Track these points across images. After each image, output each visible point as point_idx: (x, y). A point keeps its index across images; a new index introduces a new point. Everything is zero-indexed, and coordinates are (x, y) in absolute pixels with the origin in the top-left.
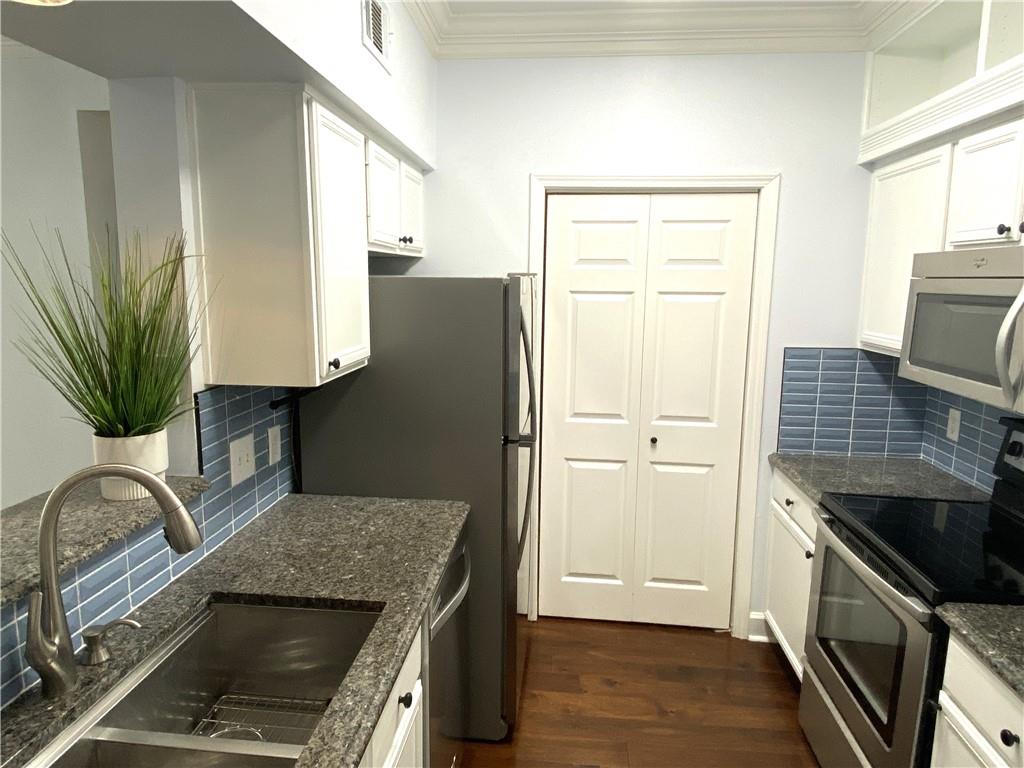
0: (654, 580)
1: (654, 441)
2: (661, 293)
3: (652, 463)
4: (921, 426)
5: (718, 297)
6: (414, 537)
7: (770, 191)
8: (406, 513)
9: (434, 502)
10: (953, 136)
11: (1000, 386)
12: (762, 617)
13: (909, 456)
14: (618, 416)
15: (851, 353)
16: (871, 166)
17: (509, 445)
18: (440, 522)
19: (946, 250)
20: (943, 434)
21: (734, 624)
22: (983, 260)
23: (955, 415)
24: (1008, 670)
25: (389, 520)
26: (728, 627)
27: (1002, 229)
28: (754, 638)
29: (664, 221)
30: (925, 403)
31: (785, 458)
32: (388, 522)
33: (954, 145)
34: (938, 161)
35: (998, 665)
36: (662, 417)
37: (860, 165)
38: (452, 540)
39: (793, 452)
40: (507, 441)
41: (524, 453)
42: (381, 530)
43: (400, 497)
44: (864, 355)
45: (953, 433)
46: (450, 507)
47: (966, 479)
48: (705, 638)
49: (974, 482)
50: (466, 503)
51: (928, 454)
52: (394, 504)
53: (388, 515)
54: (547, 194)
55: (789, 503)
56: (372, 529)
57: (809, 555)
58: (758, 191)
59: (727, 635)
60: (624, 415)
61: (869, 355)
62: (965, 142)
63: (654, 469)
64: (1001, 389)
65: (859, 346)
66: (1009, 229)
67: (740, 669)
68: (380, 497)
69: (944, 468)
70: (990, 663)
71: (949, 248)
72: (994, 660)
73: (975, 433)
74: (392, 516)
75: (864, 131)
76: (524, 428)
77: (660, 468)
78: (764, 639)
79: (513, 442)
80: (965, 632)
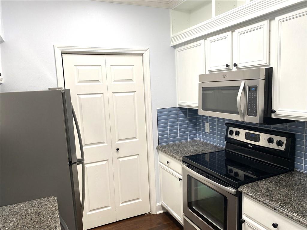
0: (123, 202)
1: (118, 149)
2: (113, 93)
3: (118, 158)
4: (196, 129)
5: (134, 93)
6: (37, 222)
7: (146, 55)
8: (26, 210)
9: (38, 200)
10: (205, 37)
11: (239, 114)
12: (160, 204)
13: (195, 139)
14: (103, 143)
15: (176, 109)
16: (175, 47)
17: (73, 165)
18: (47, 210)
19: (206, 73)
20: (204, 131)
21: (152, 210)
22: (225, 75)
23: (207, 125)
24: (270, 203)
25: (19, 217)
26: (149, 211)
27: (227, 66)
28: (159, 212)
29: (111, 65)
30: (196, 122)
31: (162, 147)
32: (18, 218)
33: (205, 40)
34: (201, 45)
35: (267, 203)
36: (120, 140)
37: (172, 46)
38: (58, 218)
39: (164, 144)
40: (71, 163)
41: (79, 167)
42: (16, 224)
43: (18, 202)
44: (179, 109)
45: (208, 130)
46: (48, 200)
47: (213, 143)
48: (143, 218)
49: (217, 144)
50: (54, 197)
51: (200, 137)
52: (17, 207)
53: (16, 214)
54: (62, 54)
55: (168, 162)
56: (11, 224)
57: (180, 179)
58: (142, 55)
59: (150, 214)
60: (105, 141)
61: (181, 109)
62: (209, 39)
63: (119, 160)
64: (239, 115)
65: (178, 106)
66: (229, 66)
67: (159, 225)
68: (6, 205)
69: (206, 141)
70: (264, 203)
71: (207, 73)
72: (264, 202)
73: (215, 130)
74: (19, 214)
75: (172, 36)
76: (79, 156)
77: (120, 159)
78: (162, 212)
79: (74, 163)
80: (251, 195)
